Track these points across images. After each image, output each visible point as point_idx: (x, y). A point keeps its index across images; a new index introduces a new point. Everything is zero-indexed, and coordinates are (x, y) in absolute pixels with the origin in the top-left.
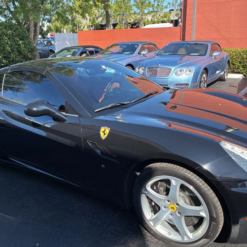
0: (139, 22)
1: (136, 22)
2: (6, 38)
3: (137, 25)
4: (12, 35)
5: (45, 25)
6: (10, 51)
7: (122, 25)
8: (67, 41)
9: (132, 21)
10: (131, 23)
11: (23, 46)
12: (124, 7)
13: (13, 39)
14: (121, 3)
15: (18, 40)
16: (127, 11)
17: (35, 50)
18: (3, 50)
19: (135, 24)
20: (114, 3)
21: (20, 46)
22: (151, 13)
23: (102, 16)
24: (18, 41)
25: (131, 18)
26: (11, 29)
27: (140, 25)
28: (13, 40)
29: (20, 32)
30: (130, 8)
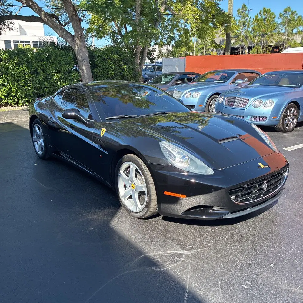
0: (283, 45)
1: (279, 45)
2: (111, 63)
3: (280, 48)
4: (118, 60)
5: (156, 50)
6: (113, 75)
7: (260, 48)
8: (177, 67)
9: (274, 43)
10: (272, 45)
11: (126, 70)
12: (265, 26)
13: (118, 63)
14: (261, 21)
15: (123, 64)
16: (269, 31)
17: (139, 75)
18: (107, 75)
19: (276, 47)
20: (253, 21)
21: (123, 70)
22: (301, 33)
23: (235, 37)
24: (122, 66)
25: (272, 40)
26: (117, 53)
27: (284, 48)
28: (118, 65)
29: (125, 56)
30: (273, 28)
